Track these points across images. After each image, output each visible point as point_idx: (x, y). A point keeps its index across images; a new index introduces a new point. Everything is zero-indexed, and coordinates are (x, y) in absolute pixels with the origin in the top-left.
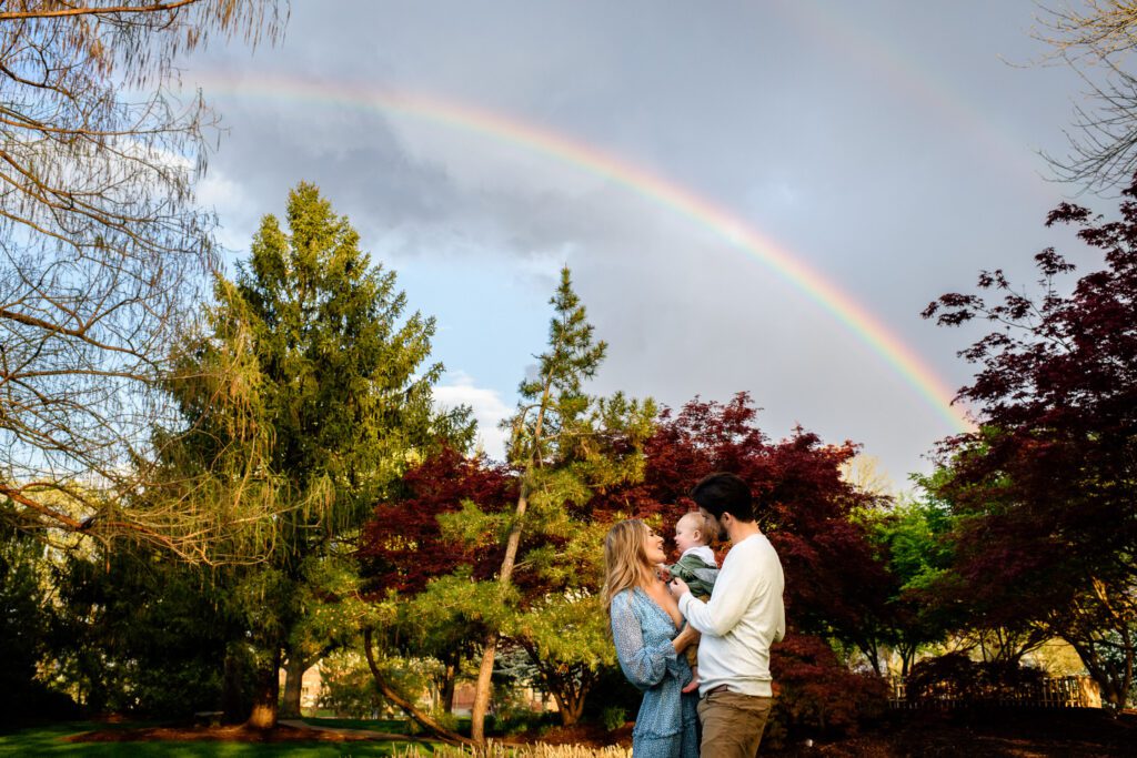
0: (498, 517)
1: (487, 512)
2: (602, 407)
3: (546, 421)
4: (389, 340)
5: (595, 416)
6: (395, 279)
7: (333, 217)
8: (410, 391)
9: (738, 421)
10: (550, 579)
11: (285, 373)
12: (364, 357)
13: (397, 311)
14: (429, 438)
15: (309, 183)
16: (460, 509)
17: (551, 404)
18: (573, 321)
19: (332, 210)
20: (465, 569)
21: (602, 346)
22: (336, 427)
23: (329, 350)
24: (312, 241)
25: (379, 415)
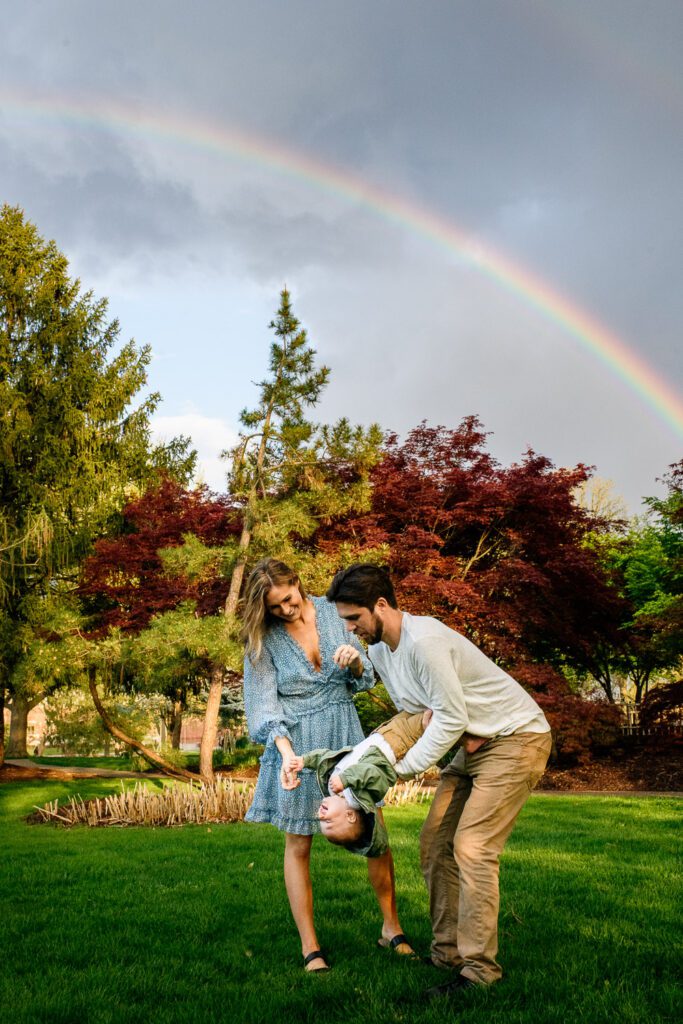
0: (221, 551)
1: (209, 545)
2: (326, 434)
3: (269, 451)
4: (103, 370)
5: (319, 444)
6: (107, 306)
7: (40, 242)
8: (126, 422)
9: (467, 447)
12: (77, 388)
13: (110, 340)
14: (148, 470)
15: (13, 206)
16: (182, 543)
17: (273, 432)
18: (294, 346)
19: (38, 234)
20: (189, 605)
21: (325, 372)
22: (51, 462)
23: (41, 382)
24: (18, 268)
25: (95, 448)
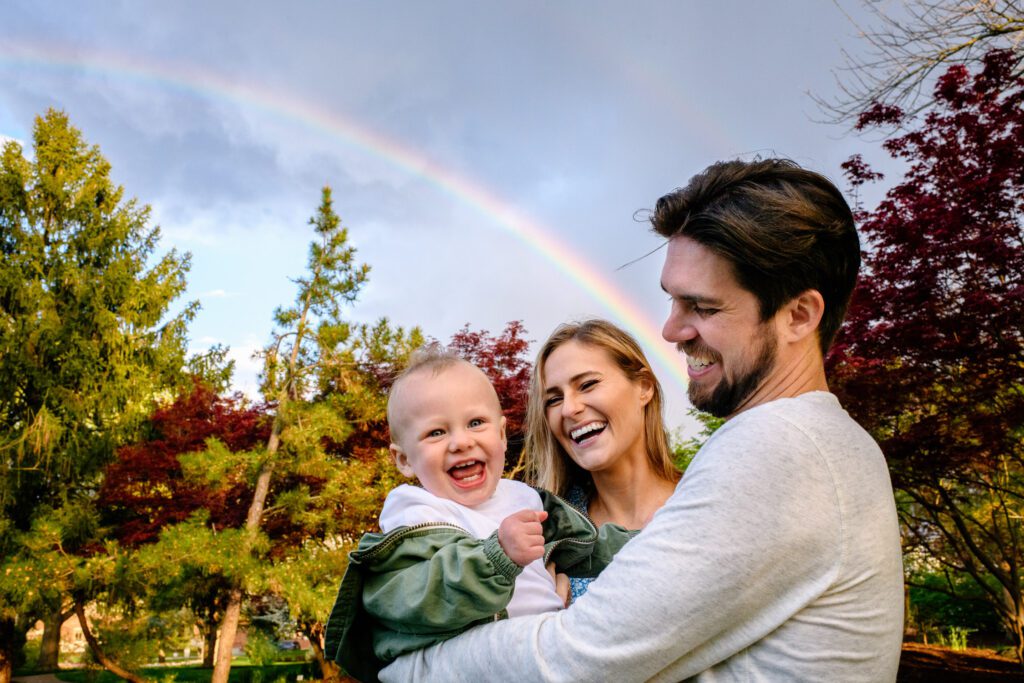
0: (246, 456)
1: (233, 450)
2: (365, 334)
3: (303, 352)
4: (142, 275)
5: (357, 344)
6: (150, 213)
7: (83, 146)
8: (164, 330)
9: (510, 354)
10: (304, 525)
11: (22, 305)
12: (111, 290)
13: (151, 246)
14: (183, 377)
15: (58, 110)
16: (204, 447)
17: (307, 331)
18: (334, 243)
19: (82, 139)
20: (200, 515)
21: (366, 269)
22: (76, 363)
23: (71, 281)
24: (59, 169)
25: (127, 353)
